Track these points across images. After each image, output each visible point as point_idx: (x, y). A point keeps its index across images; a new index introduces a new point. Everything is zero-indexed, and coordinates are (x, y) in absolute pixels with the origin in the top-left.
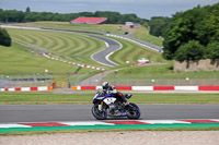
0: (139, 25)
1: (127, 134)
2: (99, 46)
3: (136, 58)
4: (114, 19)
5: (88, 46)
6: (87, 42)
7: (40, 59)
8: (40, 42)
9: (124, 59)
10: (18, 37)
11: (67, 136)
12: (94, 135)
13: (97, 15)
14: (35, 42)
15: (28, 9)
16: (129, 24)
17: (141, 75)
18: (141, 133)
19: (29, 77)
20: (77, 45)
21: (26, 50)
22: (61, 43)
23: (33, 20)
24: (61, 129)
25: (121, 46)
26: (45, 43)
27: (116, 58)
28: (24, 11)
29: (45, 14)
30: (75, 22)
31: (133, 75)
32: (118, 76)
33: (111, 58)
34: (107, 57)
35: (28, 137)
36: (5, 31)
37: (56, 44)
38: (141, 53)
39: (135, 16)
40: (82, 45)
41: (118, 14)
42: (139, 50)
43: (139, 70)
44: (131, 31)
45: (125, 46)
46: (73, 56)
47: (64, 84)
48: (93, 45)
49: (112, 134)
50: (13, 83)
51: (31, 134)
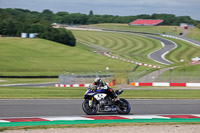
0: (192, 27)
1: (181, 127)
2: (155, 45)
3: (190, 57)
4: (169, 20)
5: (146, 45)
6: (144, 42)
7: (102, 58)
8: (102, 42)
9: (178, 57)
10: (83, 38)
11: (126, 128)
12: (151, 128)
13: (154, 17)
14: (97, 42)
15: (91, 12)
16: (183, 25)
17: (195, 73)
18: (194, 126)
19: (92, 74)
20: (135, 45)
21: (89, 49)
22: (121, 43)
23: (96, 22)
24: (121, 122)
25: (176, 46)
26: (106, 43)
27: (171, 57)
28: (88, 14)
29: (106, 16)
30: (133, 24)
31: (187, 73)
32: (173, 73)
33: (167, 56)
34: (163, 56)
35: (91, 129)
36: (70, 32)
37: (116, 44)
38: (195, 52)
39: (189, 18)
40: (140, 45)
41: (173, 16)
42: (192, 50)
43: (193, 68)
44: (185, 32)
45: (180, 46)
46: (131, 55)
47: (124, 80)
48: (151, 45)
49: (168, 127)
50: (77, 79)
51: (94, 127)
